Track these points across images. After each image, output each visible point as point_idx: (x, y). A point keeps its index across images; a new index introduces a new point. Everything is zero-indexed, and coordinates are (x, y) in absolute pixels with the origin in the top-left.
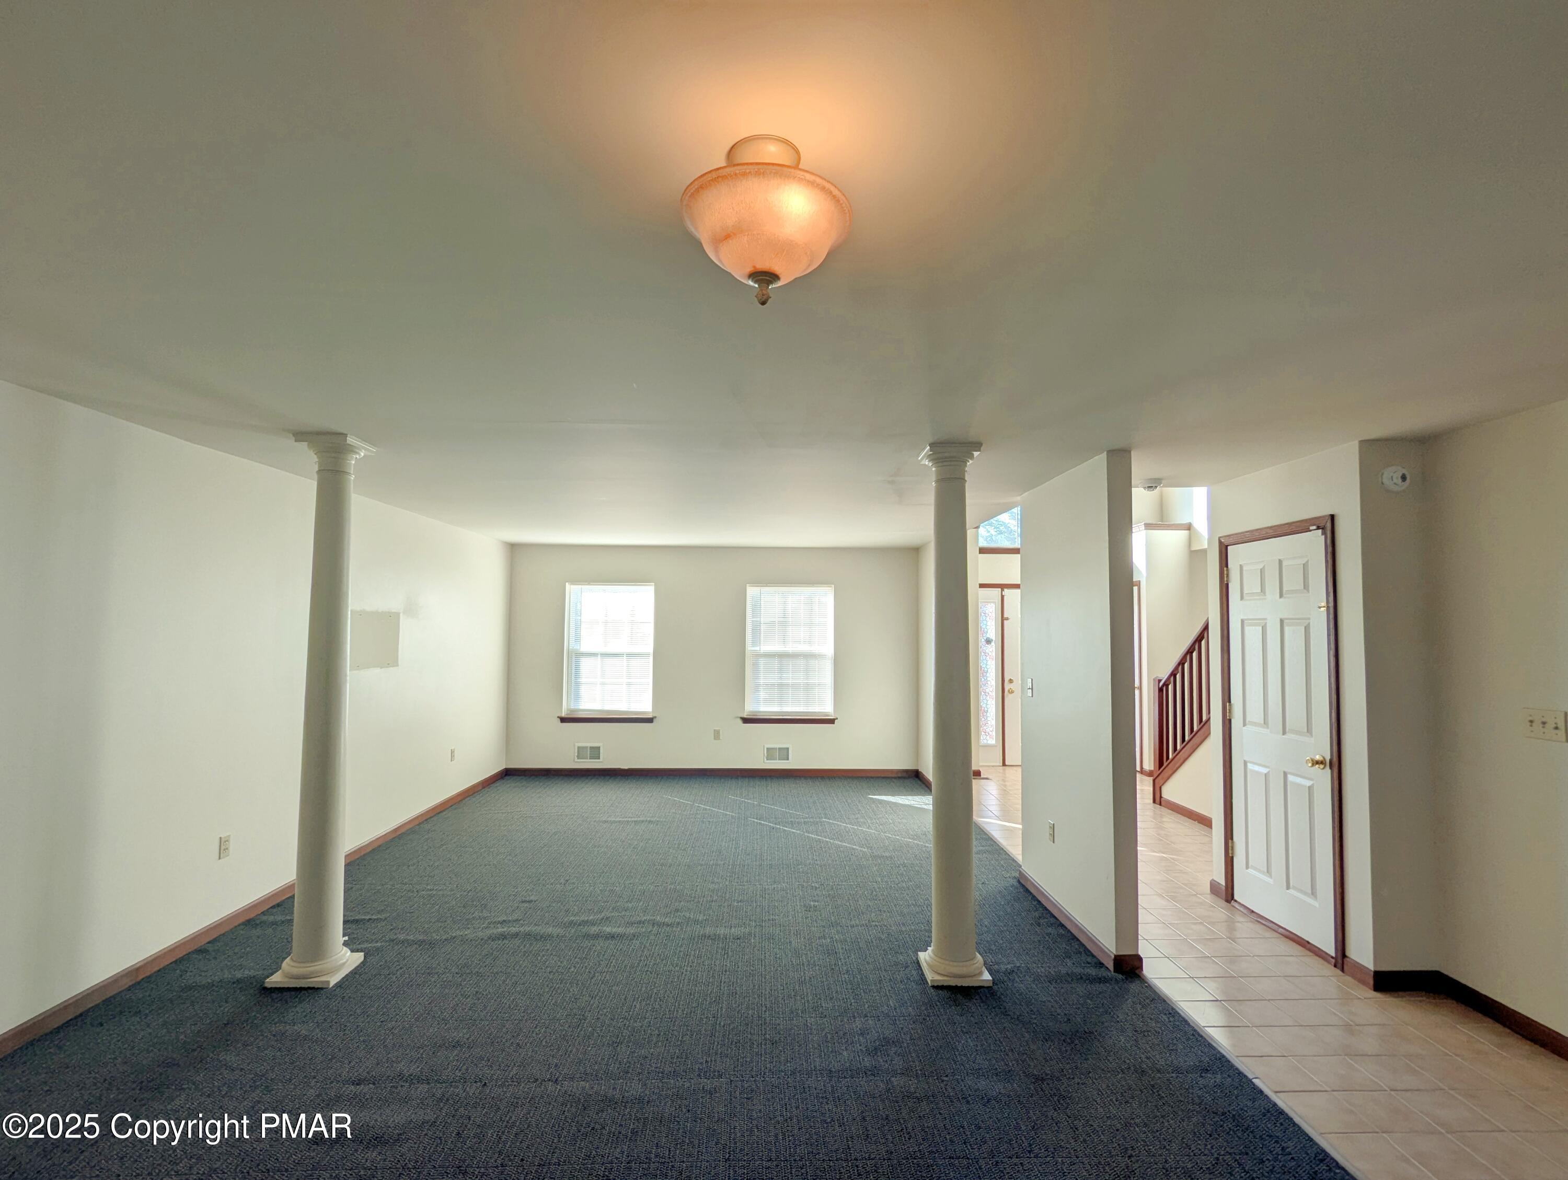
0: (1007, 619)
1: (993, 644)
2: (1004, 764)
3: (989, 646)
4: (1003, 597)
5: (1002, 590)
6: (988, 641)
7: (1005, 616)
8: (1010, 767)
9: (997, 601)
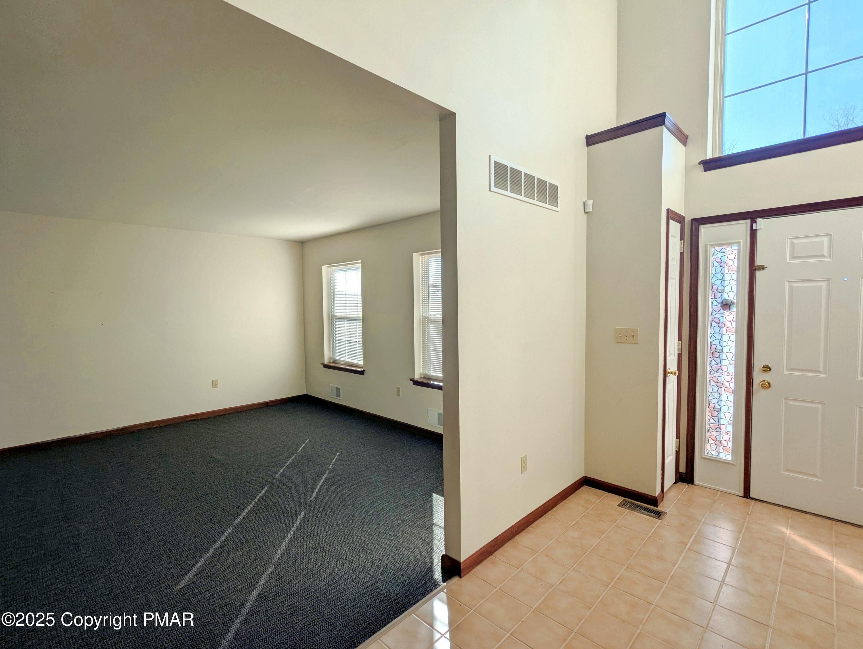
0: (762, 268)
1: (734, 309)
2: (747, 494)
3: (726, 313)
4: (753, 233)
5: (753, 221)
6: (726, 305)
7: (759, 262)
8: (759, 504)
9: (742, 241)
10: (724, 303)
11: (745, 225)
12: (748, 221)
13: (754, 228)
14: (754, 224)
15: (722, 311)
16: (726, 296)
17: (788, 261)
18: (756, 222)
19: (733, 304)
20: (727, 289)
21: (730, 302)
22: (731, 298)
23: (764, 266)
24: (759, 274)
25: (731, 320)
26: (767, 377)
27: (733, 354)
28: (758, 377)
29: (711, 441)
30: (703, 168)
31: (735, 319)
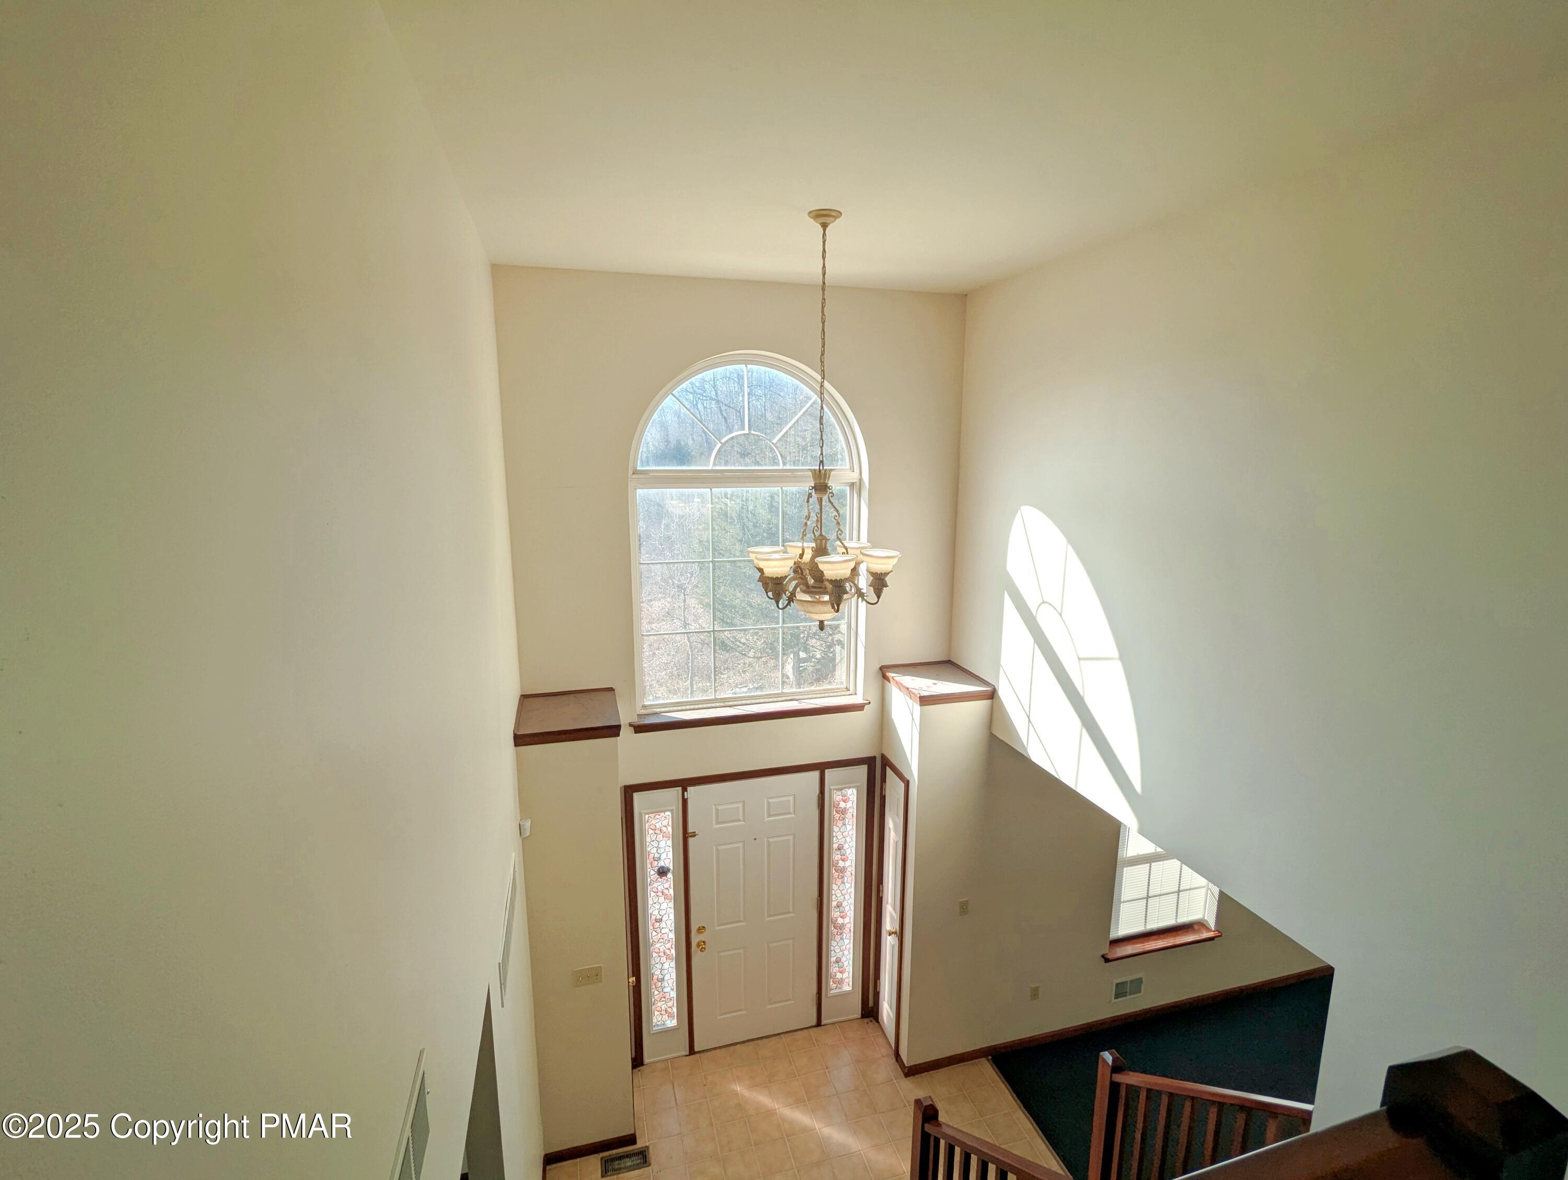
0: (694, 835)
1: (670, 875)
2: (692, 1051)
3: (664, 880)
4: (685, 802)
5: (685, 789)
6: (662, 872)
7: (690, 830)
9: (676, 808)
10: (661, 871)
11: (676, 791)
12: (680, 789)
13: (686, 797)
14: (686, 793)
15: (660, 880)
16: (661, 864)
17: (715, 826)
18: (686, 791)
19: (669, 870)
20: (663, 856)
21: (665, 870)
22: (667, 865)
23: (695, 832)
24: (691, 841)
25: (668, 886)
26: (701, 937)
27: (671, 921)
28: (695, 940)
29: (656, 1013)
30: (633, 730)
31: (672, 886)
